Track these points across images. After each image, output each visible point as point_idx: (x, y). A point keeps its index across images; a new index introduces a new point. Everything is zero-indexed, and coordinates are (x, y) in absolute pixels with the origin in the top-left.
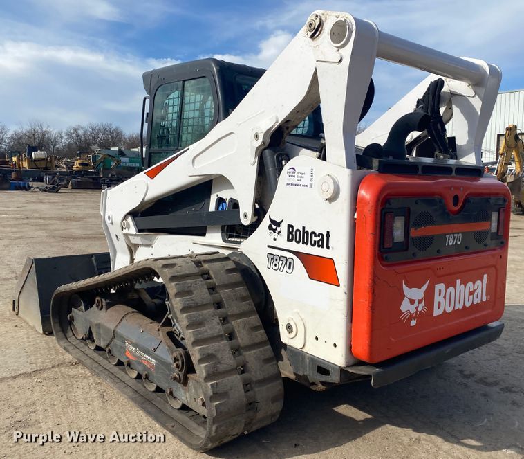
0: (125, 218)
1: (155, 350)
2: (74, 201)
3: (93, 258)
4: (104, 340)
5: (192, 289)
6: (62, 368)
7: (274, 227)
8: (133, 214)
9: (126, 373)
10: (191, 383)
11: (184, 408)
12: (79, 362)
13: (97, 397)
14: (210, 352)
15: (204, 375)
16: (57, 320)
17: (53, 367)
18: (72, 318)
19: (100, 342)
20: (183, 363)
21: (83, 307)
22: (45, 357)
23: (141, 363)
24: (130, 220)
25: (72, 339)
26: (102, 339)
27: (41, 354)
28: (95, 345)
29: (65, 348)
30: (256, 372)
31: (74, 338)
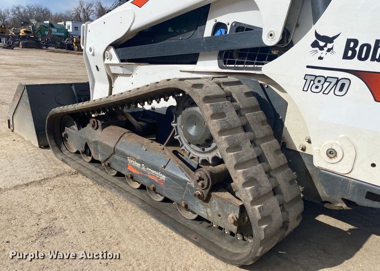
0: (107, 49)
1: (165, 167)
2: (26, 55)
3: (73, 87)
4: (103, 155)
5: (224, 110)
6: (66, 177)
7: (322, 44)
8: (116, 45)
9: (127, 183)
10: (213, 201)
11: (199, 219)
12: (78, 172)
13: (107, 204)
14: (251, 175)
15: (251, 198)
16: (52, 137)
17: (57, 176)
18: (66, 135)
19: (98, 157)
20: (209, 182)
21: (75, 127)
22: (47, 167)
23: (147, 177)
24: (112, 50)
25: (66, 152)
26: (99, 154)
27: (43, 164)
28: (90, 158)
29: (63, 160)
30: (286, 194)
31: (67, 151)
